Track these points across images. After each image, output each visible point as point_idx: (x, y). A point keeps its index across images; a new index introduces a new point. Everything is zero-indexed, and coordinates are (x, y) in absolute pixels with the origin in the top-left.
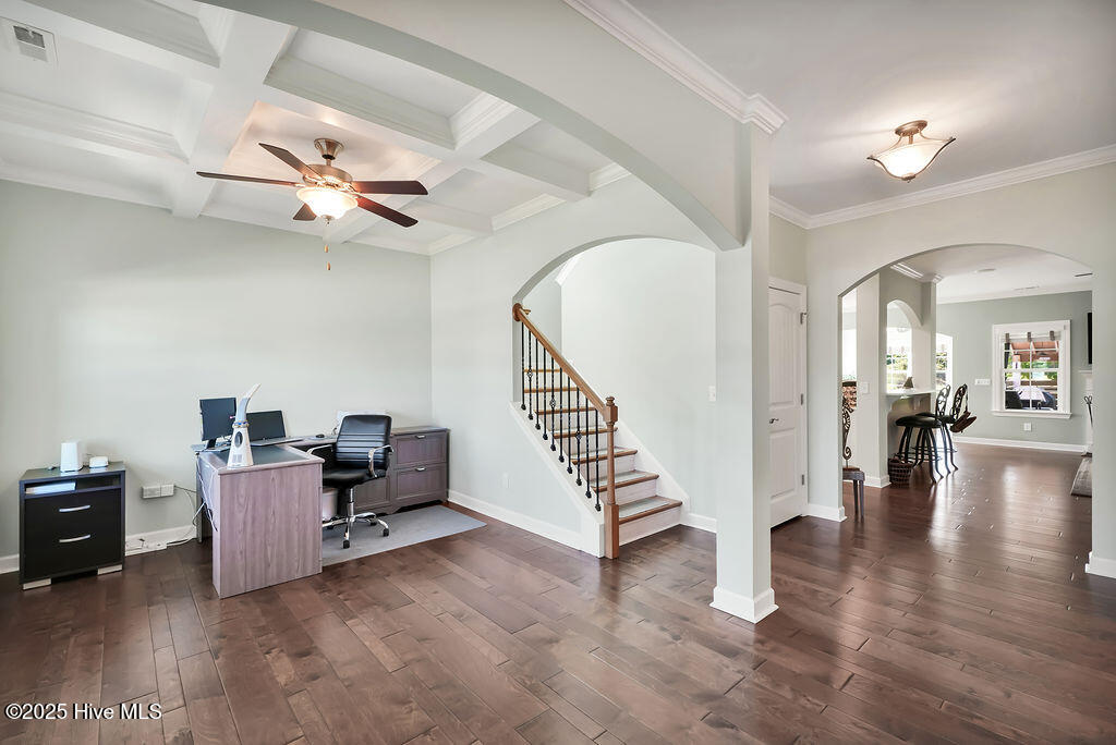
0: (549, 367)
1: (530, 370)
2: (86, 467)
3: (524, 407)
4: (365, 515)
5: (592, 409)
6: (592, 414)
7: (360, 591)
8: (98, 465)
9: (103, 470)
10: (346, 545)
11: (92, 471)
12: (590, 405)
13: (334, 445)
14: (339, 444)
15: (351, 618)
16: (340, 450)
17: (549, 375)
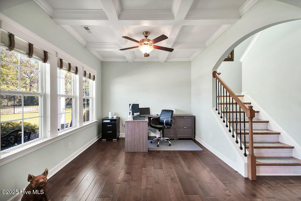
0: (225, 95)
1: (219, 96)
2: (113, 118)
3: (217, 110)
4: (166, 138)
5: (242, 112)
6: (242, 114)
7: (152, 160)
8: (115, 117)
9: (115, 118)
10: (158, 146)
11: (114, 118)
12: (242, 110)
13: (159, 117)
14: (160, 117)
15: (144, 168)
16: (161, 119)
17: (225, 98)
